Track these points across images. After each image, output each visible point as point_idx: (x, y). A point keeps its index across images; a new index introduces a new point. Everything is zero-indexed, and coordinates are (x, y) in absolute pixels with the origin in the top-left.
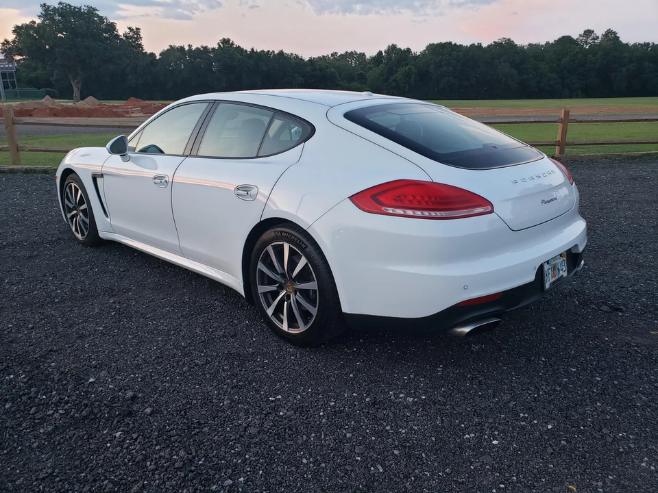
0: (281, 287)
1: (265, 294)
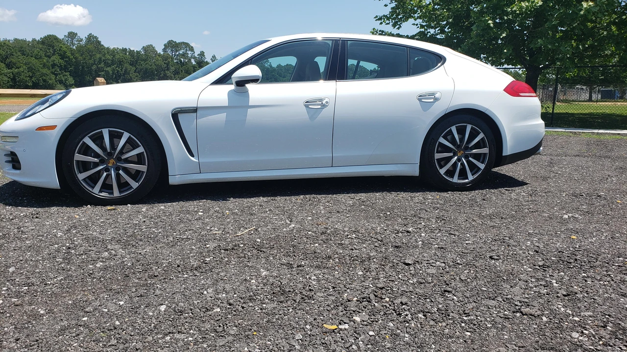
0: (454, 154)
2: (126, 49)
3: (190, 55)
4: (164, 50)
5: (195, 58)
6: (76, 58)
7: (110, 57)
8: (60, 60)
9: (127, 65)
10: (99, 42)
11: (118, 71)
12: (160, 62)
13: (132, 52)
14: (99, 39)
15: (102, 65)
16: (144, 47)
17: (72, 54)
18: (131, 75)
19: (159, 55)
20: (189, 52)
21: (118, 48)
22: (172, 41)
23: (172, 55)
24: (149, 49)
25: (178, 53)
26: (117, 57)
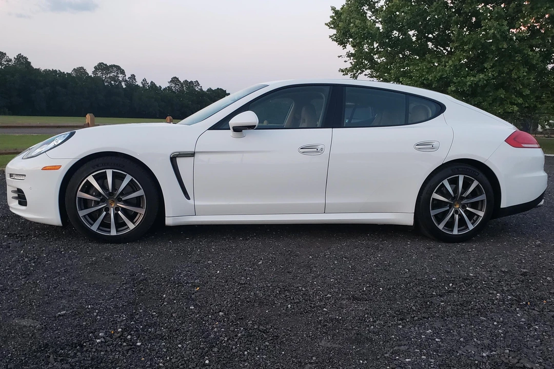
3: (120, 79)
4: (95, 72)
5: (126, 81)
10: (29, 63)
16: (74, 69)
19: (90, 77)
20: (120, 75)
22: (102, 63)
23: (103, 77)
24: (80, 71)
25: (108, 76)
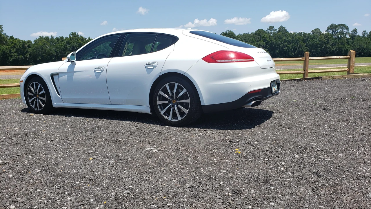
0: (170, 102)
1: (160, 105)
2: (302, 33)
3: (345, 32)
4: (327, 31)
5: (349, 34)
6: (271, 41)
7: (291, 39)
8: (263, 43)
9: (301, 43)
10: (286, 30)
11: (295, 46)
12: (323, 39)
13: (305, 34)
14: (286, 29)
15: (286, 43)
16: (313, 30)
17: (270, 39)
18: (303, 48)
19: (323, 34)
20: (345, 30)
21: (296, 33)
22: (333, 24)
23: (333, 33)
24: (316, 32)
25: (336, 32)
26: (295, 38)
